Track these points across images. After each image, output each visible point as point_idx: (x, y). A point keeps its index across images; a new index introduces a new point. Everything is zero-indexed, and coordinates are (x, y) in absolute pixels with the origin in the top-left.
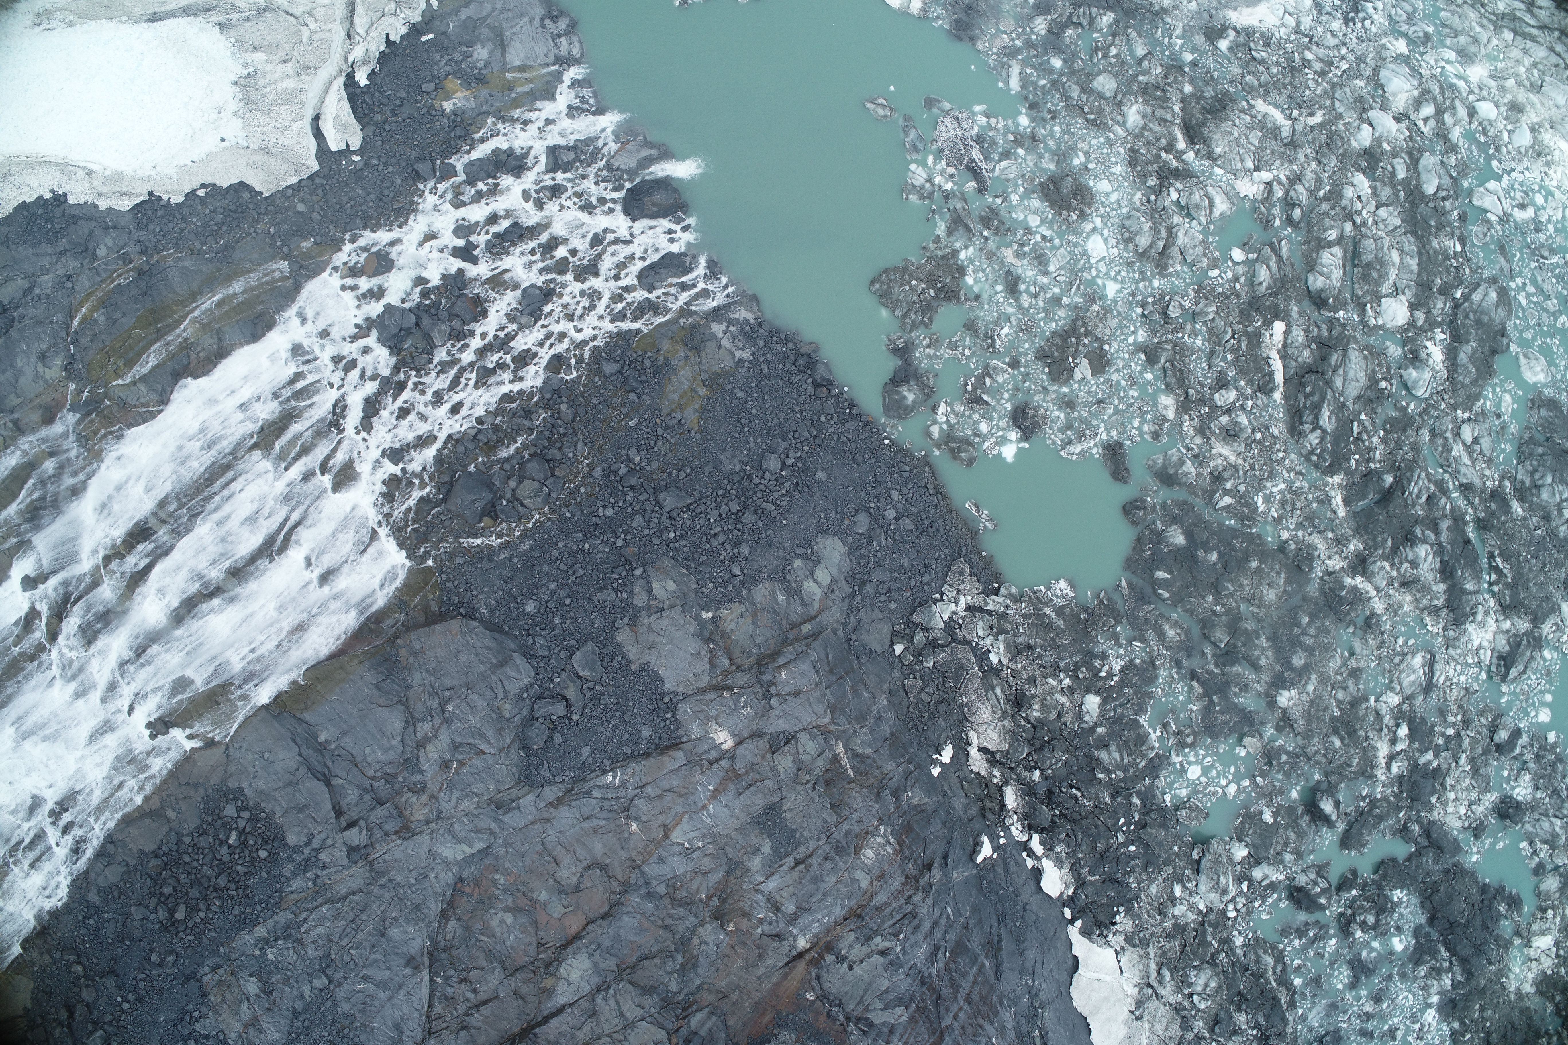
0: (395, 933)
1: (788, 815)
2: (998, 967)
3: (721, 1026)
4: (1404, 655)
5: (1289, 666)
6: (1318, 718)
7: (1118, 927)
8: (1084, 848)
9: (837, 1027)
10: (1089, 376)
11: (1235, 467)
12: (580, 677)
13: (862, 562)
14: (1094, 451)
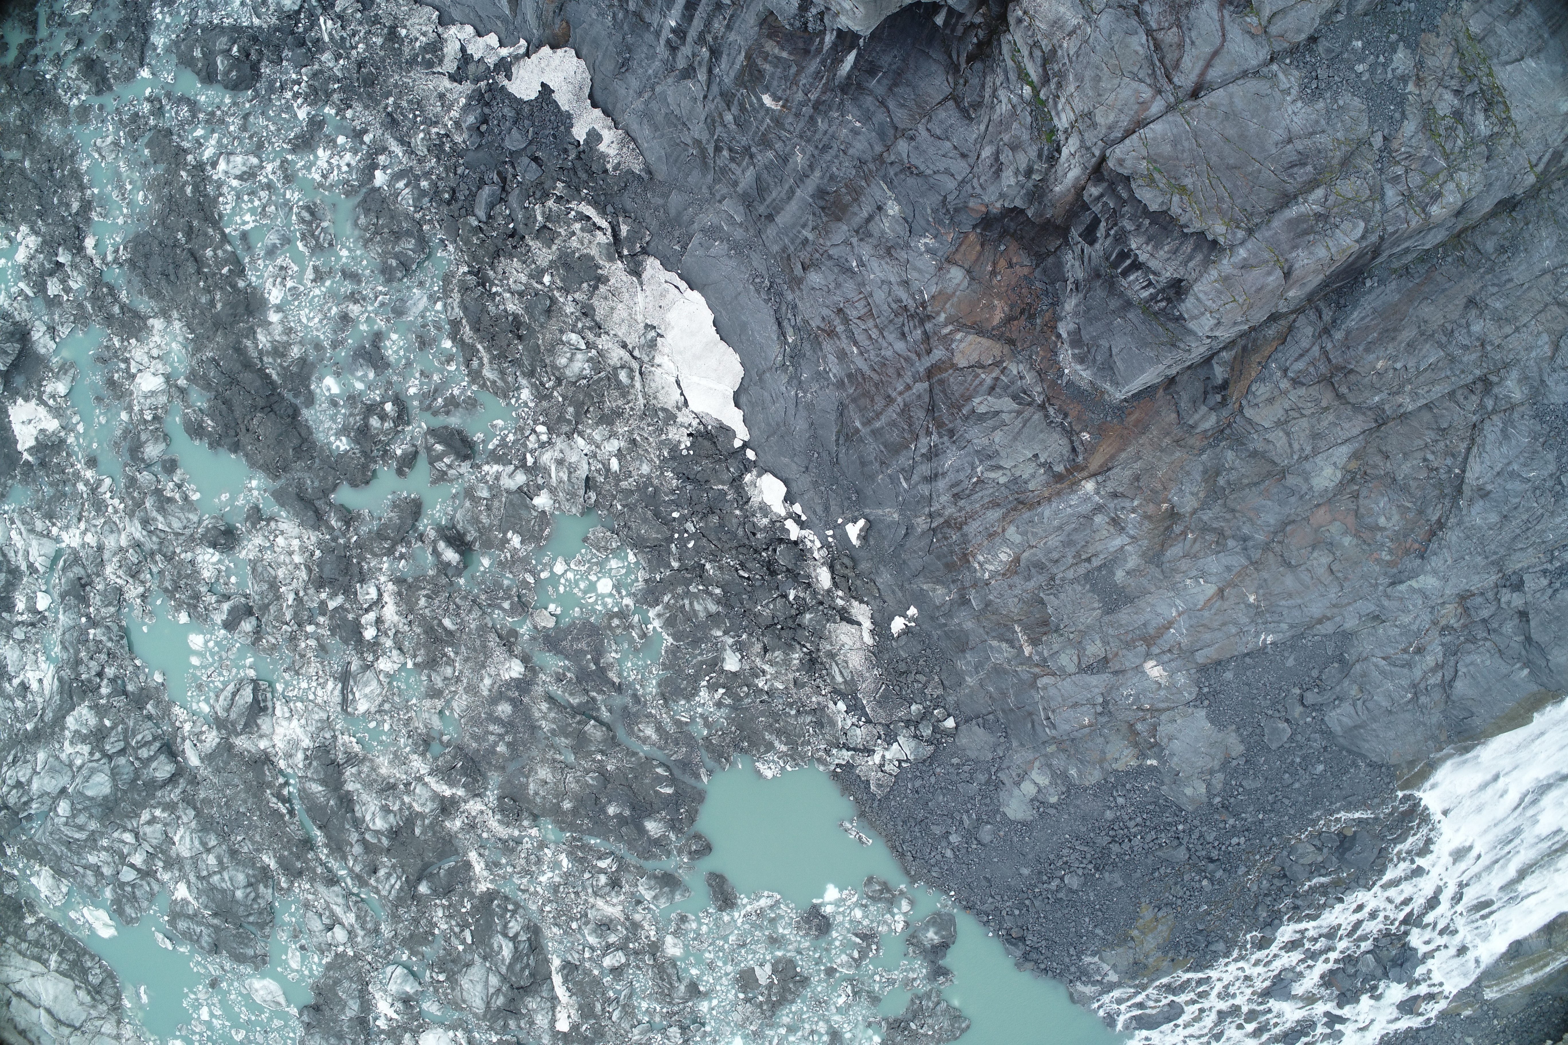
0: (1494, 518)
1: (1096, 605)
2: (841, 414)
3: (1183, 414)
4: (379, 711)
5: (516, 703)
6: (475, 650)
7: (686, 432)
8: (734, 521)
9: (1058, 403)
10: (757, 968)
11: (595, 894)
12: (1287, 721)
13: (988, 801)
14: (745, 901)
